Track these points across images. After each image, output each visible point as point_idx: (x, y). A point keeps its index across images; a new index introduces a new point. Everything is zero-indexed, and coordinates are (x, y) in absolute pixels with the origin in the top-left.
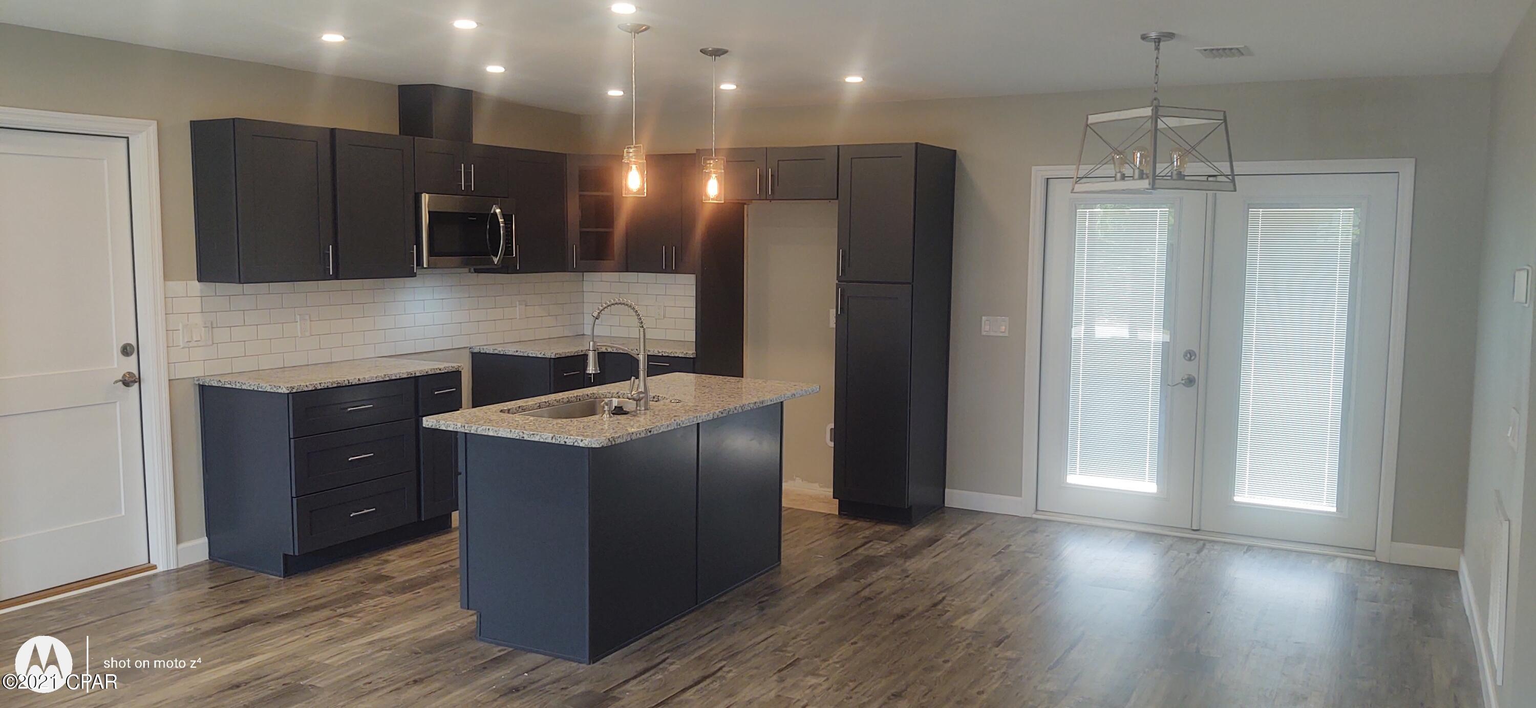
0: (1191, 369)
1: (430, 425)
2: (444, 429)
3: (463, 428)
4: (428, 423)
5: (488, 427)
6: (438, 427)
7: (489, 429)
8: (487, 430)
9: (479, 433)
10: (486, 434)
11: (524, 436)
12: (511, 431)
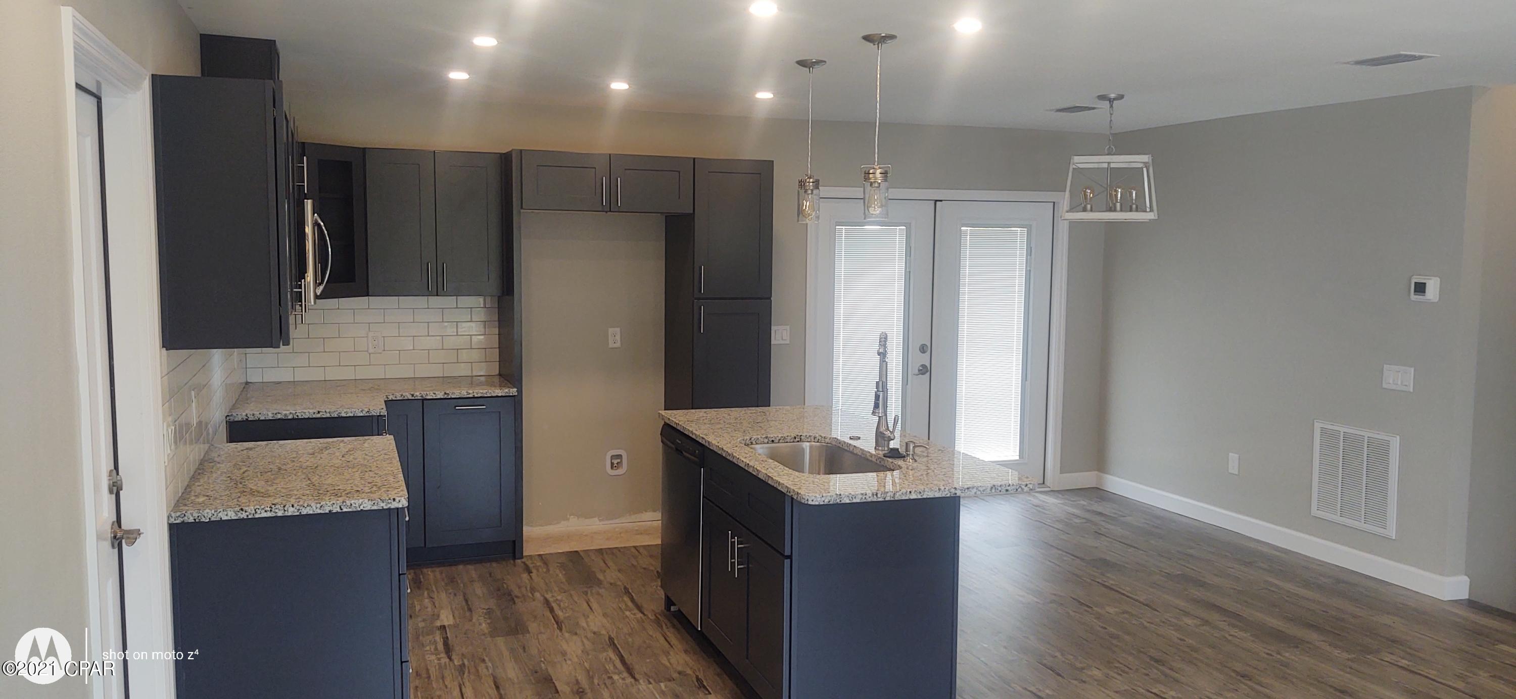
0: (924, 359)
1: (826, 501)
2: (848, 501)
3: (875, 496)
4: (823, 499)
5: (909, 490)
6: (838, 501)
7: (910, 492)
8: (908, 493)
9: (896, 499)
10: (907, 498)
11: (956, 492)
12: (939, 489)
